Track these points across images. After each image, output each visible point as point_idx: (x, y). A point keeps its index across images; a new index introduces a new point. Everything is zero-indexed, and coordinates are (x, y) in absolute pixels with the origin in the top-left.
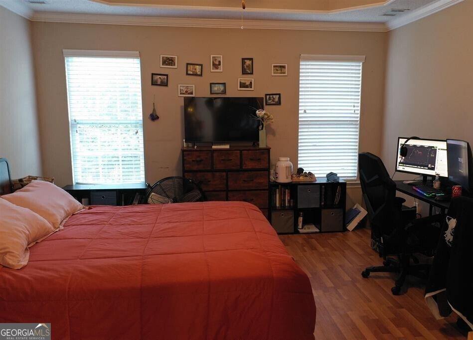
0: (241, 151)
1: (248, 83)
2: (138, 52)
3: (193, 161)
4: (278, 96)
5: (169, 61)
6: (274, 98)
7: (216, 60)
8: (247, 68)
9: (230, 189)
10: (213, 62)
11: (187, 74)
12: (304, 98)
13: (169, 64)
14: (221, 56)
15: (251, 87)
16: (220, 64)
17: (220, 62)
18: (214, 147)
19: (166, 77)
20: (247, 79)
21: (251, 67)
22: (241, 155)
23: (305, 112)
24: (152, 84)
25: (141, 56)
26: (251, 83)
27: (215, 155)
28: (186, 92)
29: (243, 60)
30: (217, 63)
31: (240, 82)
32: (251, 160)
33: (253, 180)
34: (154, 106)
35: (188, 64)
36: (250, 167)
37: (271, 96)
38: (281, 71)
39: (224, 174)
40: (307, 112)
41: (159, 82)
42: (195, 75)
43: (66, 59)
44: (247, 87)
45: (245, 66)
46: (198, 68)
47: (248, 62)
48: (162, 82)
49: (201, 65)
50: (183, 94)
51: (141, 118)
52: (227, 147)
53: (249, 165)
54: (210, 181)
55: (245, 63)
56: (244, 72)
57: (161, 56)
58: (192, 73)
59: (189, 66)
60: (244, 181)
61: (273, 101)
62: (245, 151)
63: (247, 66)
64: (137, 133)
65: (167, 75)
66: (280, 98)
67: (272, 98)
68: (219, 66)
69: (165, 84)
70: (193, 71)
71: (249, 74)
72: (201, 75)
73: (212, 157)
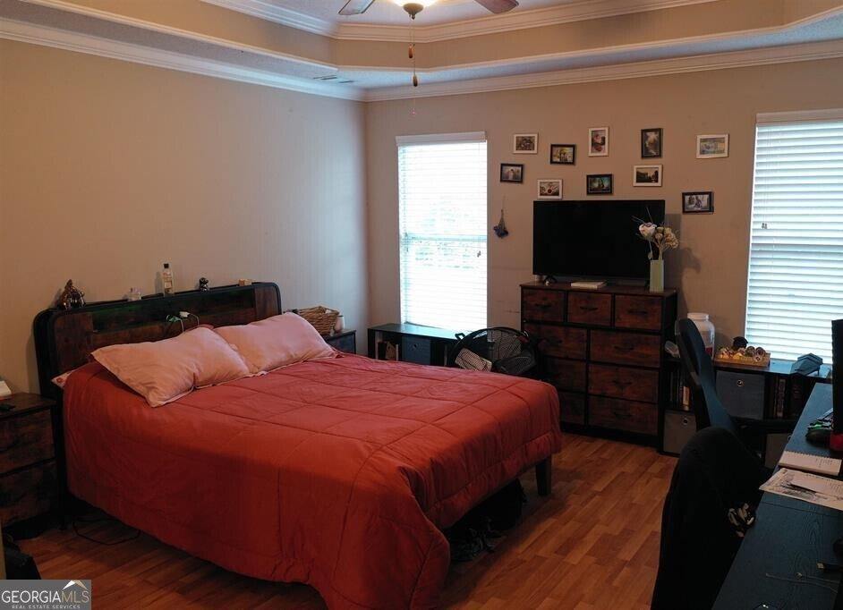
0: (614, 295)
1: (651, 174)
2: (483, 133)
3: (537, 305)
4: (707, 196)
5: (526, 144)
6: (699, 201)
7: (597, 136)
8: (651, 146)
9: (592, 359)
10: (593, 140)
11: (552, 162)
12: (764, 200)
13: (525, 148)
14: (607, 129)
15: (657, 181)
16: (603, 143)
17: (604, 139)
18: (573, 285)
19: (520, 169)
20: (649, 166)
21: (658, 145)
22: (613, 301)
23: (764, 226)
24: (501, 181)
25: (488, 137)
26: (657, 172)
27: (571, 298)
28: (550, 191)
29: (644, 132)
30: (599, 141)
31: (638, 173)
32: (631, 312)
33: (632, 349)
34: (503, 214)
35: (552, 146)
36: (627, 326)
37: (694, 196)
38: (716, 147)
39: (584, 332)
40: (769, 226)
41: (511, 178)
42: (565, 162)
43: (400, 151)
44: (649, 180)
45: (647, 143)
46: (569, 151)
47: (652, 136)
48: (515, 176)
49: (573, 147)
50: (546, 195)
51: (485, 233)
52: (593, 286)
53: (626, 321)
54: (561, 342)
55: (647, 137)
56: (645, 154)
57: (516, 136)
58: (558, 160)
59: (554, 148)
60: (616, 347)
61: (698, 205)
62: (620, 296)
63: (650, 143)
64: (479, 254)
65: (522, 166)
66: (710, 201)
67: (695, 201)
68: (603, 147)
69: (519, 180)
70: (562, 155)
71: (654, 156)
72: (573, 163)
73: (566, 301)
